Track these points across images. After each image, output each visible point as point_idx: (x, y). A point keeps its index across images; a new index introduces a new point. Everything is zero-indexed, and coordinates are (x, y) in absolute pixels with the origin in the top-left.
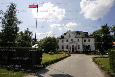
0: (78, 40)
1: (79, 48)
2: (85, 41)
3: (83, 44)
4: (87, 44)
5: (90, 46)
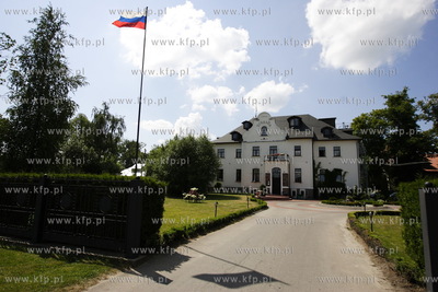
1: (298, 180)
2: (322, 153)
3: (317, 164)
4: (329, 163)
5: (340, 171)
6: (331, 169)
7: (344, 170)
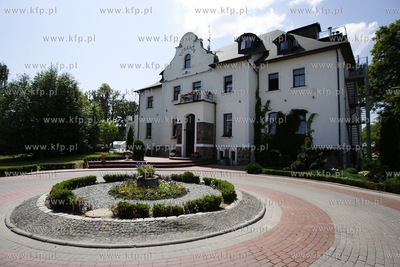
0: (228, 81)
2: (274, 84)
3: (263, 104)
4: (284, 101)
5: (304, 112)
6: (286, 111)
7: (311, 110)
